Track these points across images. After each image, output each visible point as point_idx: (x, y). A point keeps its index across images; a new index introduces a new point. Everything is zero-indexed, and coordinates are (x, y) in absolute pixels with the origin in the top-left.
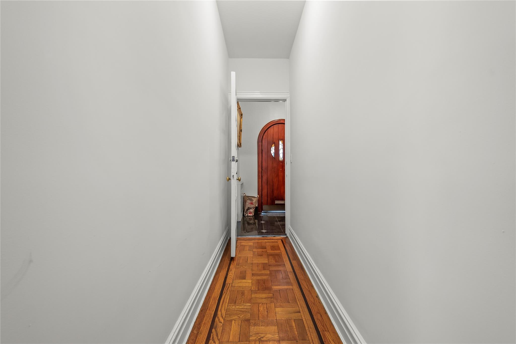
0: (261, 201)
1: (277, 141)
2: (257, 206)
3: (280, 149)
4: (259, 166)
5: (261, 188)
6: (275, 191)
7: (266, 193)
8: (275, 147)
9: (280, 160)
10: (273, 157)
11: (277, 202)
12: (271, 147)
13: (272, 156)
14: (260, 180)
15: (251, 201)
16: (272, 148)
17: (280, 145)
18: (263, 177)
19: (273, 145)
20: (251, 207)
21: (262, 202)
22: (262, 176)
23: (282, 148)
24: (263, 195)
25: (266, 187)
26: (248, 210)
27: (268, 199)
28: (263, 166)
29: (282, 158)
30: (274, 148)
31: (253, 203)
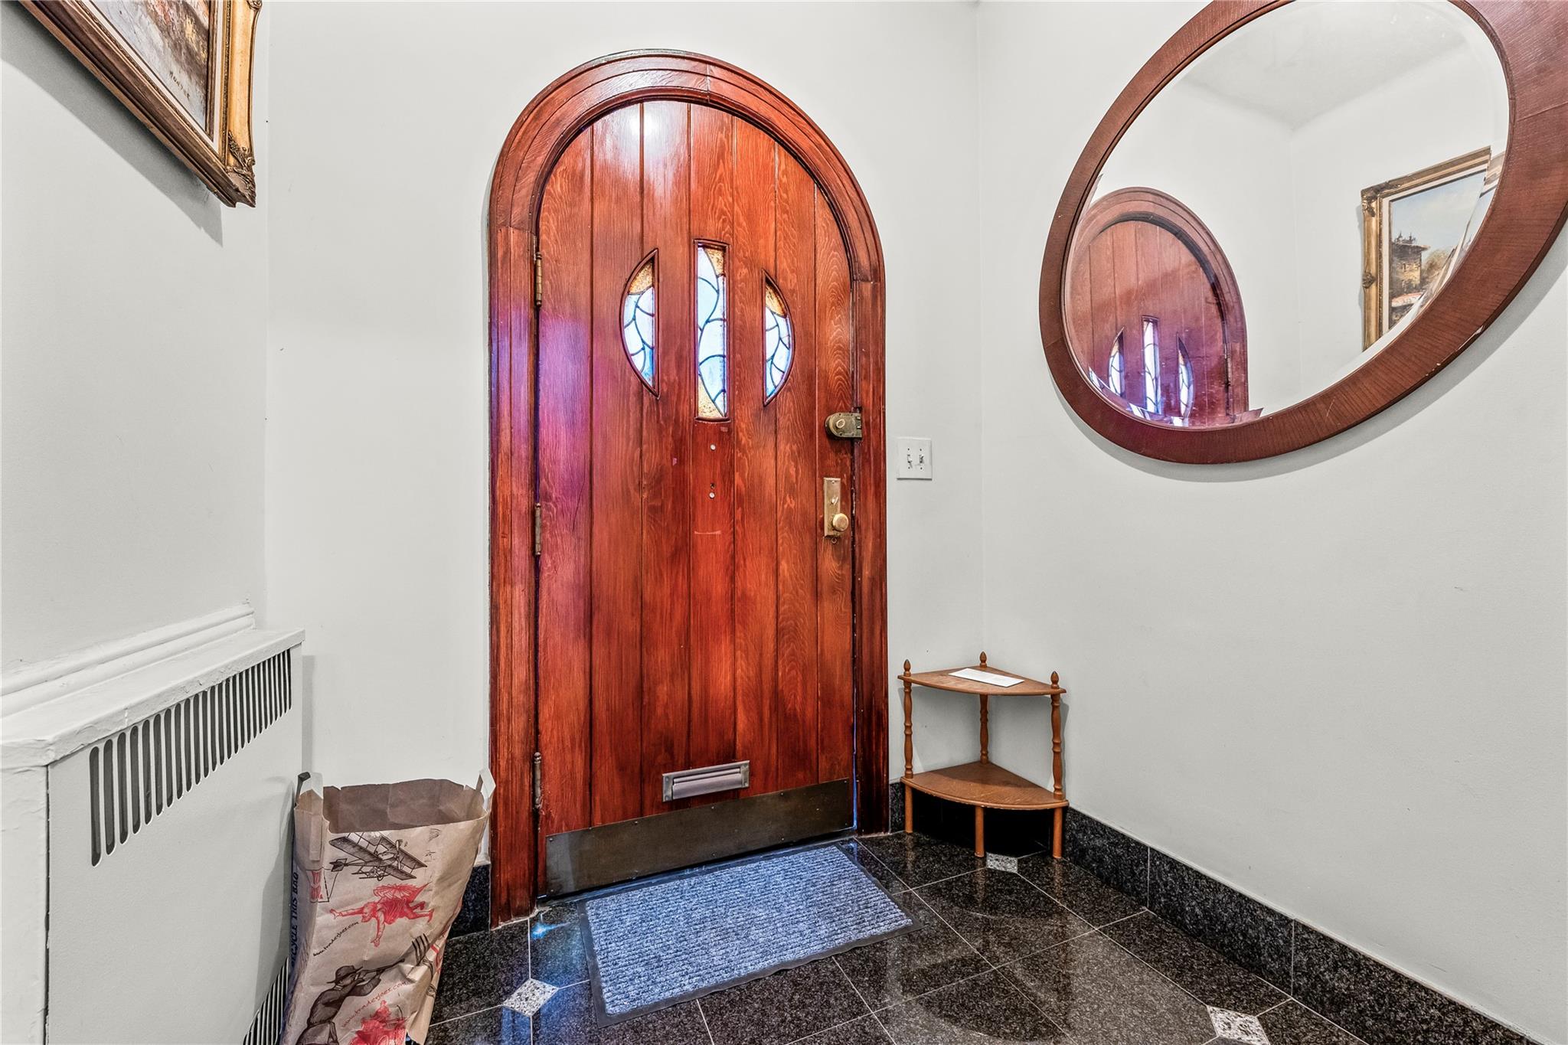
0: (527, 802)
1: (682, 251)
2: (482, 859)
3: (701, 322)
4: (502, 457)
5: (521, 673)
6: (663, 690)
7: (575, 718)
8: (658, 298)
9: (701, 415)
10: (642, 382)
11: (680, 784)
12: (626, 292)
13: (633, 379)
14: (519, 596)
15: (390, 880)
16: (630, 302)
17: (701, 284)
18: (547, 562)
19: (644, 280)
20: (385, 947)
21: (535, 814)
22: (536, 561)
23: (718, 314)
24: (544, 738)
25: (576, 654)
26: (337, 1004)
27: (596, 766)
28: (544, 462)
29: (720, 401)
30: (647, 301)
31: (417, 891)
